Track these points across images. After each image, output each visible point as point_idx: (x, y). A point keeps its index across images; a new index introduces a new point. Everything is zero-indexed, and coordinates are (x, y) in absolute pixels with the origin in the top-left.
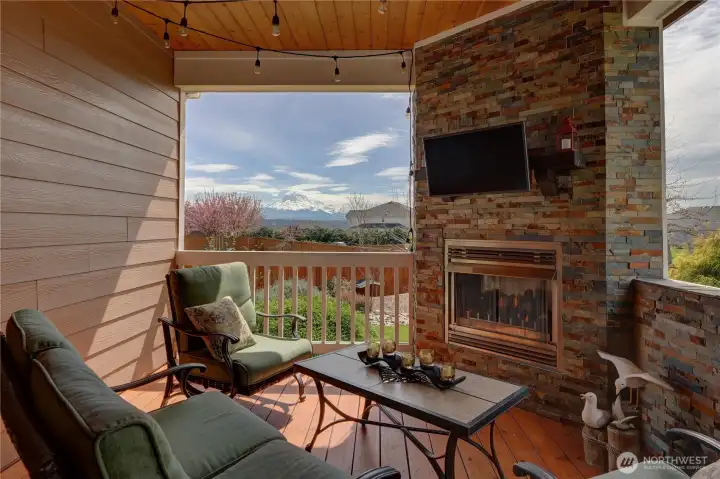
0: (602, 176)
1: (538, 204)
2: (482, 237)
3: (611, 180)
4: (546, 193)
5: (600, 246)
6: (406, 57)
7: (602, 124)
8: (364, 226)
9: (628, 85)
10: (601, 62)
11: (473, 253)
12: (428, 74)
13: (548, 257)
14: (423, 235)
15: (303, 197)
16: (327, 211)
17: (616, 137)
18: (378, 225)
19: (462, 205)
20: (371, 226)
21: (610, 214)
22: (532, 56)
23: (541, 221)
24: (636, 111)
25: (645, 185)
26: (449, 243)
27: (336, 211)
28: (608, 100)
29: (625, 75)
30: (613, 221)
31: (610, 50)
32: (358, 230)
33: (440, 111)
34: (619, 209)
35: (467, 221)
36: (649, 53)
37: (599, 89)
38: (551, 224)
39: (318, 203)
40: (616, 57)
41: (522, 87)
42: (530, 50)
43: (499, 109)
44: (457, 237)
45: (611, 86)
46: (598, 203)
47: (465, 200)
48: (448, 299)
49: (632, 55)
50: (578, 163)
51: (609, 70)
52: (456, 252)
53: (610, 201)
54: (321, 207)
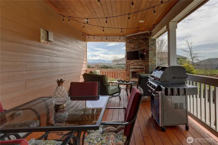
0: (149, 58)
1: (142, 61)
2: (135, 66)
3: (150, 58)
4: (143, 60)
5: (148, 67)
6: (124, 38)
7: (149, 51)
8: (118, 64)
9: (152, 46)
10: (149, 43)
11: (134, 68)
12: (127, 41)
13: (143, 68)
14: (127, 66)
15: (98, 55)
16: (106, 60)
17: (150, 53)
18: (122, 64)
19: (132, 61)
20: (120, 64)
21: (149, 63)
22: (141, 41)
23: (142, 64)
24: (153, 49)
25: (154, 59)
26: (131, 67)
27: (109, 60)
28: (149, 48)
29: (152, 45)
30: (150, 64)
31: (150, 42)
32: (116, 66)
33: (129, 47)
34: (151, 62)
35: (133, 64)
36: (154, 42)
37: (148, 46)
38: (143, 64)
39: (103, 57)
40: (150, 43)
41: (140, 45)
42: (141, 40)
43: (137, 47)
44: (132, 66)
45: (150, 46)
46: (148, 61)
47: (133, 61)
48: (131, 75)
49: (152, 42)
50: (145, 56)
51: (150, 44)
52: (132, 68)
53: (149, 61)
54: (104, 59)
